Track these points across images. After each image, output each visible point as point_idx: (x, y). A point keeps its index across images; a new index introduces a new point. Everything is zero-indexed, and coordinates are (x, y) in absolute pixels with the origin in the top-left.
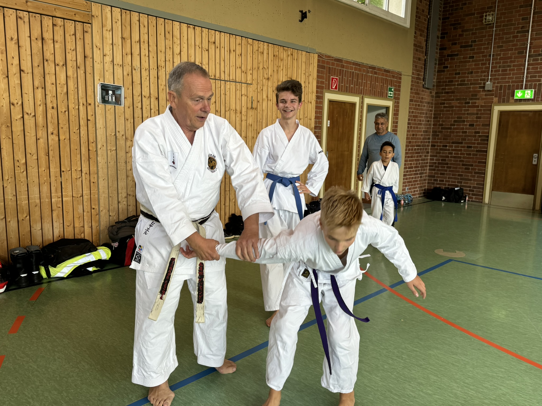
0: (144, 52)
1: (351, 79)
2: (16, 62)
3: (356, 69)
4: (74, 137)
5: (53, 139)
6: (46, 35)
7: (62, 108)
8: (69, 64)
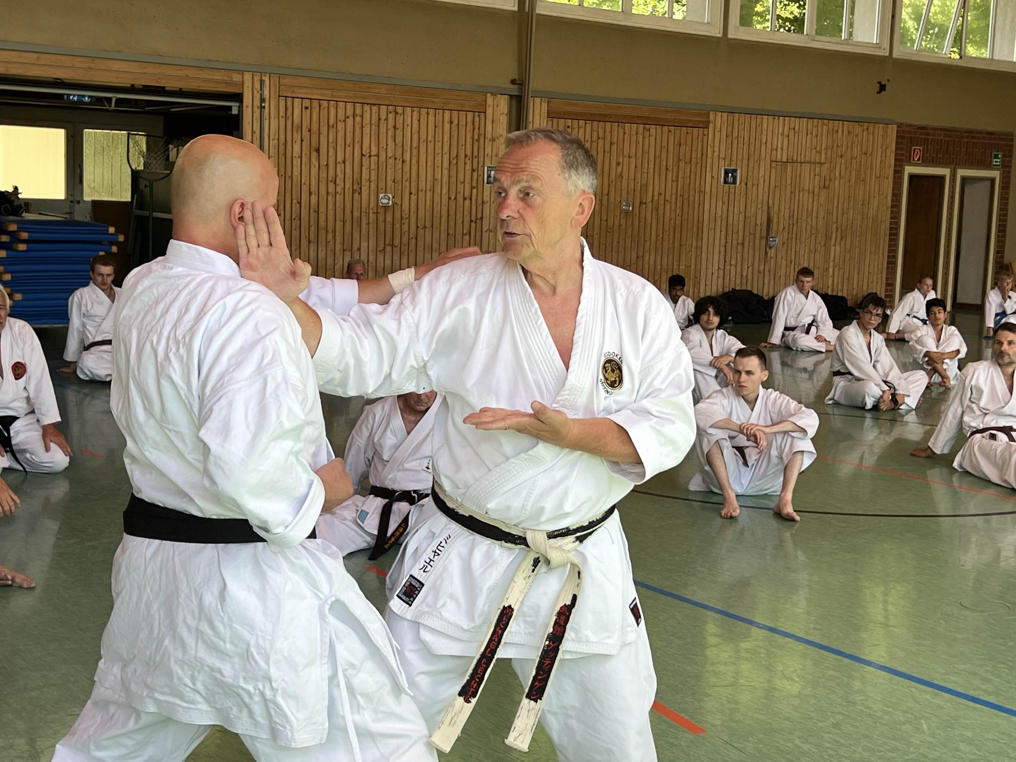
1: (939, 147)
2: (664, 163)
3: (945, 135)
6: (682, 141)
7: (686, 196)
8: (693, 160)
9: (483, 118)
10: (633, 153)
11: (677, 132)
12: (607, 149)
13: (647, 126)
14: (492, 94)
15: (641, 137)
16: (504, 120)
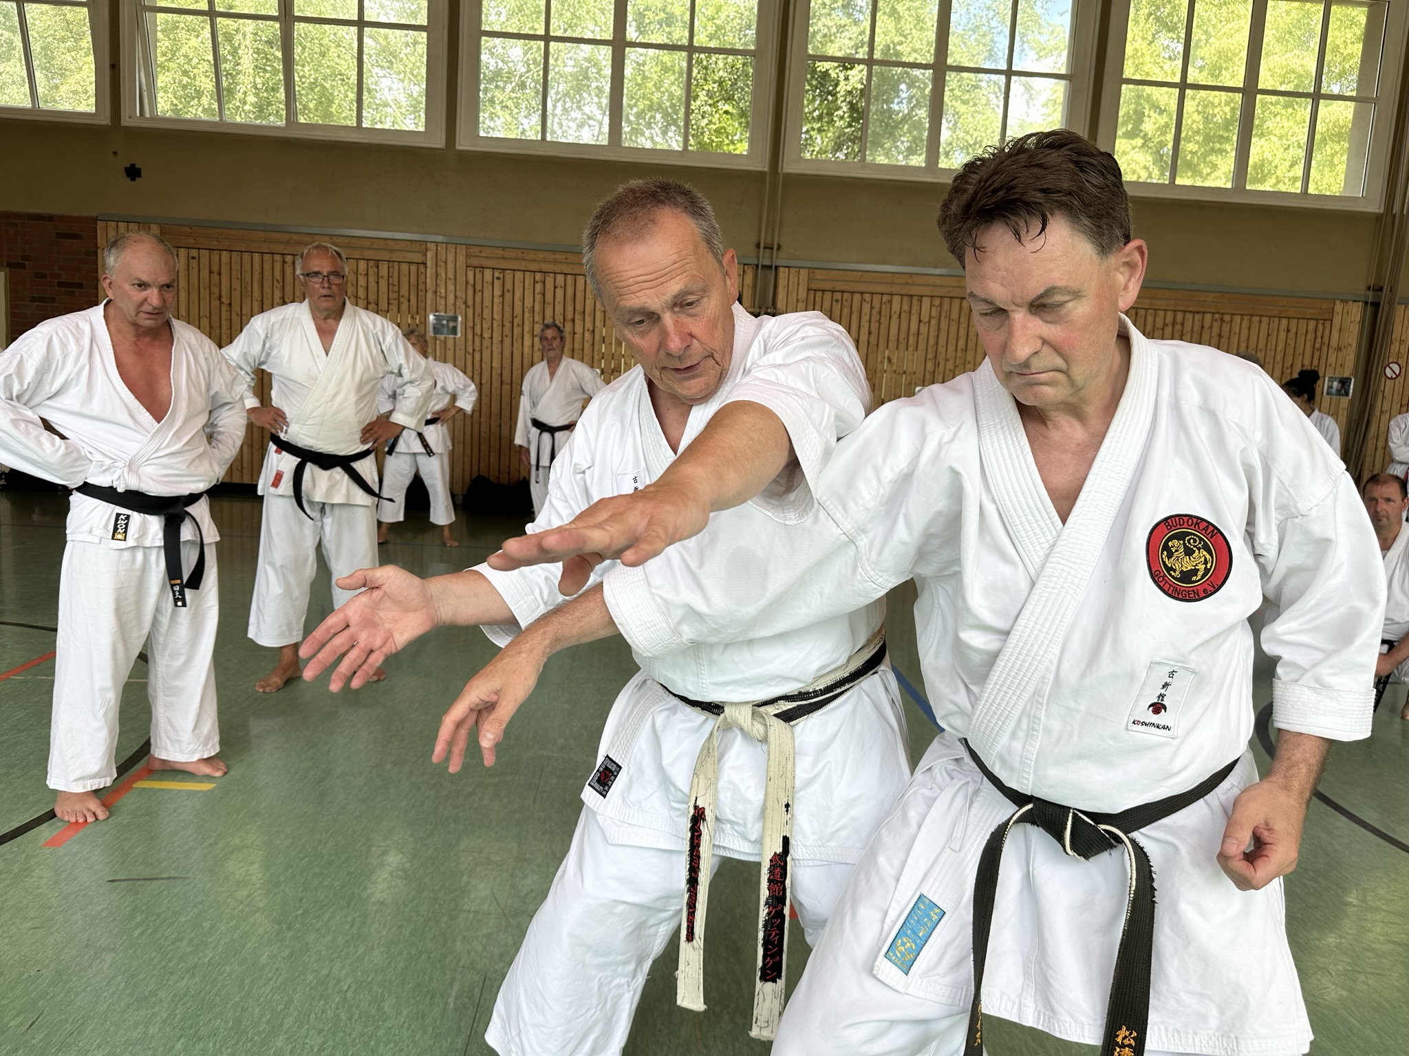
9: (1328, 324)
14: (1342, 301)
16: (1355, 328)
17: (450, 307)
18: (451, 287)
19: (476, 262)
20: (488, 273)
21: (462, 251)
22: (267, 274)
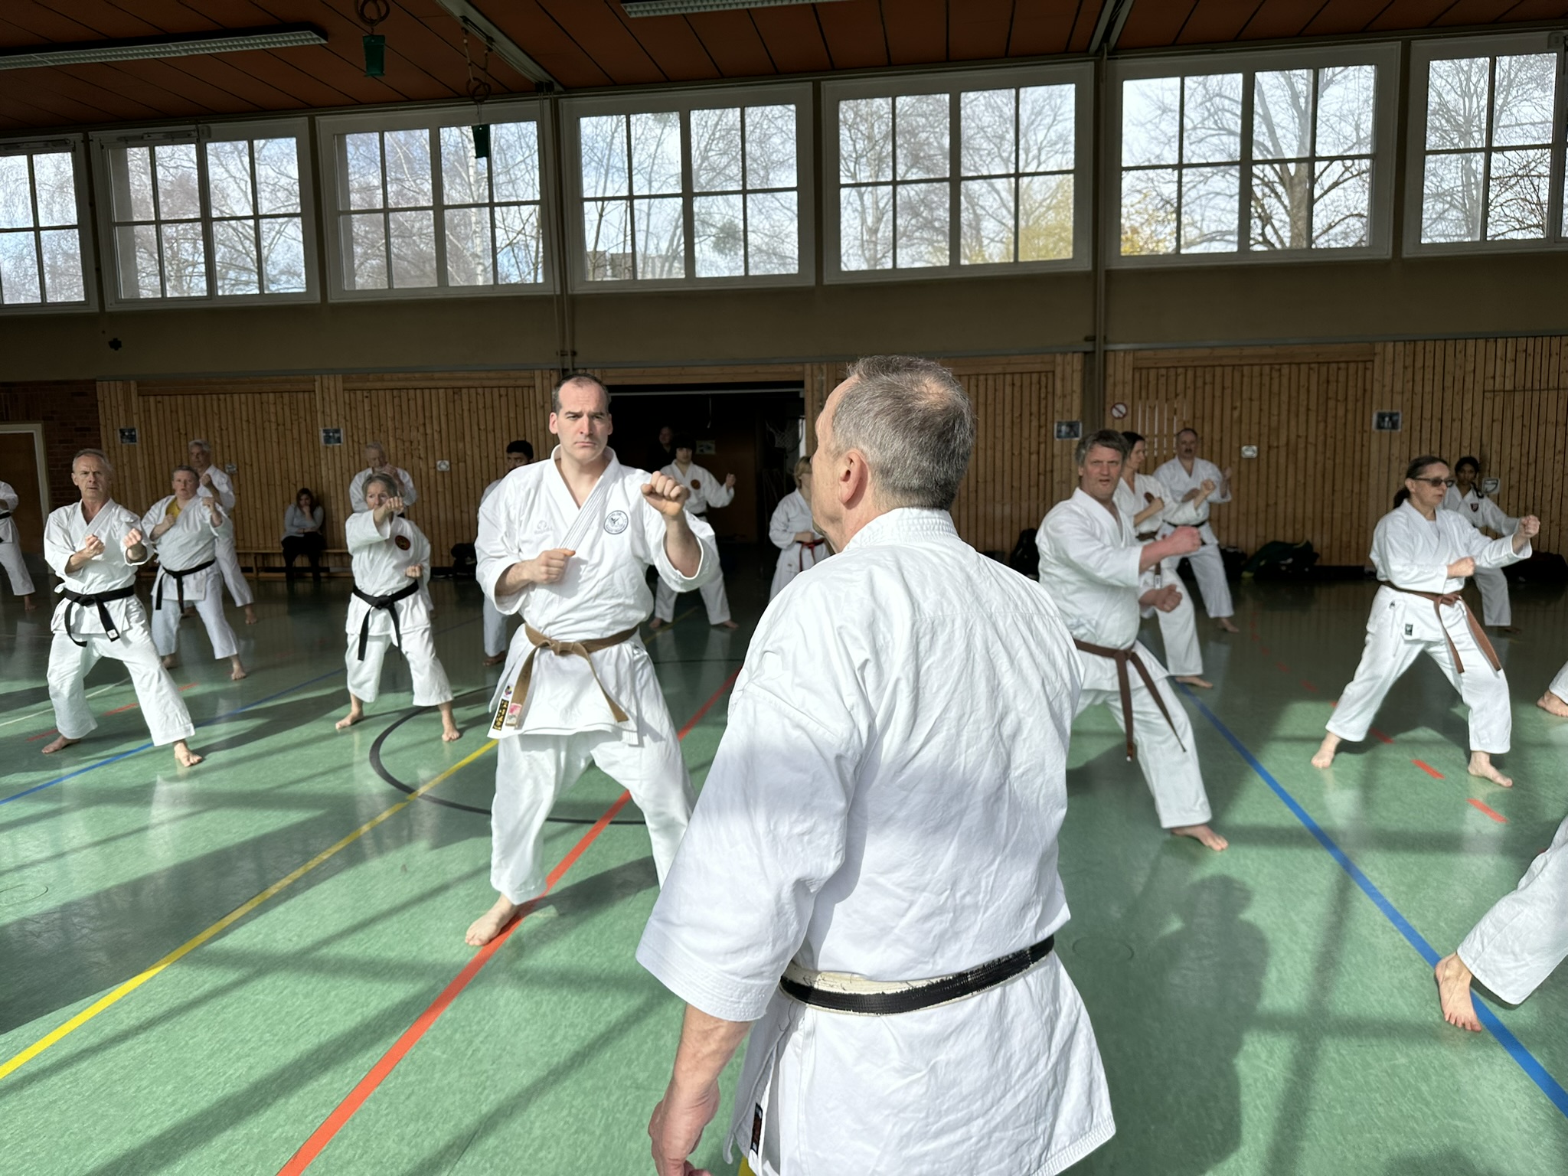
0: (1428, 376)
2: (1305, 403)
4: (1349, 462)
5: (1329, 464)
6: (1332, 378)
7: (1340, 437)
8: (1351, 398)
9: (1050, 375)
10: (1256, 395)
11: (1324, 369)
12: (1218, 393)
13: (1277, 367)
14: (1061, 353)
15: (1268, 378)
16: (1077, 377)
17: (335, 422)
18: (334, 407)
19: (349, 385)
20: (358, 392)
21: (340, 377)
22: (209, 409)
